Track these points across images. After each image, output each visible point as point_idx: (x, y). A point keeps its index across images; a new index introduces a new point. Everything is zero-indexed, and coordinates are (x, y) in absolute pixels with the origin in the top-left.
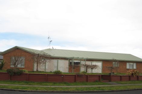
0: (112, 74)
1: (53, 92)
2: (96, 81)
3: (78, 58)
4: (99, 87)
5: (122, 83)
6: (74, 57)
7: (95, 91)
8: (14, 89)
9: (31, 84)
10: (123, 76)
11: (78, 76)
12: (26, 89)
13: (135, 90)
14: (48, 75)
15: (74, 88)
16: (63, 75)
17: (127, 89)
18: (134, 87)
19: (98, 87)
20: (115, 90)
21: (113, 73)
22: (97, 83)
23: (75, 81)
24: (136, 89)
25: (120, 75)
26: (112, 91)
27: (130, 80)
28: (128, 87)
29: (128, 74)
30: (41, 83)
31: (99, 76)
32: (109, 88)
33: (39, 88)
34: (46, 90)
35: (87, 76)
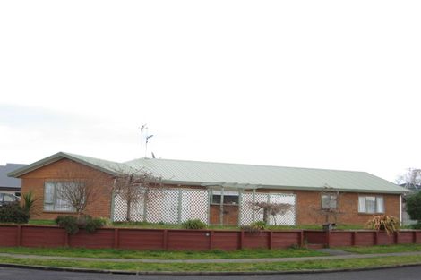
0: (331, 228)
1: (200, 274)
2: (292, 247)
3: (236, 184)
4: (310, 262)
5: (358, 250)
6: (224, 183)
7: (305, 270)
8: (101, 270)
9: (131, 255)
10: (358, 232)
11: (246, 232)
12: (130, 267)
13: (398, 267)
14: (169, 231)
15: (248, 264)
16: (209, 232)
17: (379, 266)
18: (394, 261)
19: (306, 262)
20: (350, 267)
21: (334, 225)
22: (296, 252)
23: (239, 247)
24: (401, 265)
25: (351, 230)
26: (345, 271)
27: (375, 243)
28: (380, 261)
29: (369, 227)
30: (154, 253)
31: (299, 233)
32: (334, 264)
33: (161, 266)
34: (183, 271)
35: (269, 233)
